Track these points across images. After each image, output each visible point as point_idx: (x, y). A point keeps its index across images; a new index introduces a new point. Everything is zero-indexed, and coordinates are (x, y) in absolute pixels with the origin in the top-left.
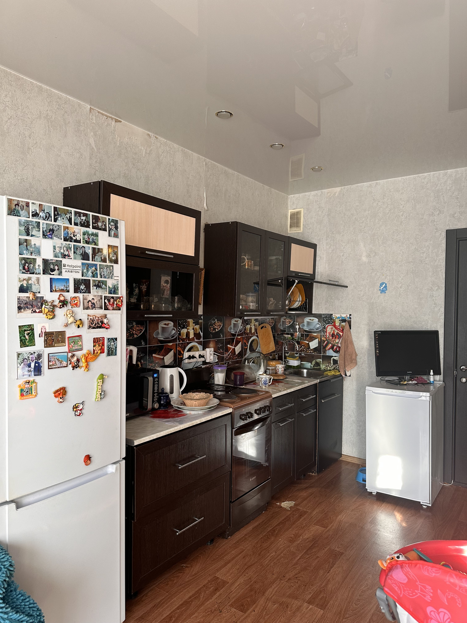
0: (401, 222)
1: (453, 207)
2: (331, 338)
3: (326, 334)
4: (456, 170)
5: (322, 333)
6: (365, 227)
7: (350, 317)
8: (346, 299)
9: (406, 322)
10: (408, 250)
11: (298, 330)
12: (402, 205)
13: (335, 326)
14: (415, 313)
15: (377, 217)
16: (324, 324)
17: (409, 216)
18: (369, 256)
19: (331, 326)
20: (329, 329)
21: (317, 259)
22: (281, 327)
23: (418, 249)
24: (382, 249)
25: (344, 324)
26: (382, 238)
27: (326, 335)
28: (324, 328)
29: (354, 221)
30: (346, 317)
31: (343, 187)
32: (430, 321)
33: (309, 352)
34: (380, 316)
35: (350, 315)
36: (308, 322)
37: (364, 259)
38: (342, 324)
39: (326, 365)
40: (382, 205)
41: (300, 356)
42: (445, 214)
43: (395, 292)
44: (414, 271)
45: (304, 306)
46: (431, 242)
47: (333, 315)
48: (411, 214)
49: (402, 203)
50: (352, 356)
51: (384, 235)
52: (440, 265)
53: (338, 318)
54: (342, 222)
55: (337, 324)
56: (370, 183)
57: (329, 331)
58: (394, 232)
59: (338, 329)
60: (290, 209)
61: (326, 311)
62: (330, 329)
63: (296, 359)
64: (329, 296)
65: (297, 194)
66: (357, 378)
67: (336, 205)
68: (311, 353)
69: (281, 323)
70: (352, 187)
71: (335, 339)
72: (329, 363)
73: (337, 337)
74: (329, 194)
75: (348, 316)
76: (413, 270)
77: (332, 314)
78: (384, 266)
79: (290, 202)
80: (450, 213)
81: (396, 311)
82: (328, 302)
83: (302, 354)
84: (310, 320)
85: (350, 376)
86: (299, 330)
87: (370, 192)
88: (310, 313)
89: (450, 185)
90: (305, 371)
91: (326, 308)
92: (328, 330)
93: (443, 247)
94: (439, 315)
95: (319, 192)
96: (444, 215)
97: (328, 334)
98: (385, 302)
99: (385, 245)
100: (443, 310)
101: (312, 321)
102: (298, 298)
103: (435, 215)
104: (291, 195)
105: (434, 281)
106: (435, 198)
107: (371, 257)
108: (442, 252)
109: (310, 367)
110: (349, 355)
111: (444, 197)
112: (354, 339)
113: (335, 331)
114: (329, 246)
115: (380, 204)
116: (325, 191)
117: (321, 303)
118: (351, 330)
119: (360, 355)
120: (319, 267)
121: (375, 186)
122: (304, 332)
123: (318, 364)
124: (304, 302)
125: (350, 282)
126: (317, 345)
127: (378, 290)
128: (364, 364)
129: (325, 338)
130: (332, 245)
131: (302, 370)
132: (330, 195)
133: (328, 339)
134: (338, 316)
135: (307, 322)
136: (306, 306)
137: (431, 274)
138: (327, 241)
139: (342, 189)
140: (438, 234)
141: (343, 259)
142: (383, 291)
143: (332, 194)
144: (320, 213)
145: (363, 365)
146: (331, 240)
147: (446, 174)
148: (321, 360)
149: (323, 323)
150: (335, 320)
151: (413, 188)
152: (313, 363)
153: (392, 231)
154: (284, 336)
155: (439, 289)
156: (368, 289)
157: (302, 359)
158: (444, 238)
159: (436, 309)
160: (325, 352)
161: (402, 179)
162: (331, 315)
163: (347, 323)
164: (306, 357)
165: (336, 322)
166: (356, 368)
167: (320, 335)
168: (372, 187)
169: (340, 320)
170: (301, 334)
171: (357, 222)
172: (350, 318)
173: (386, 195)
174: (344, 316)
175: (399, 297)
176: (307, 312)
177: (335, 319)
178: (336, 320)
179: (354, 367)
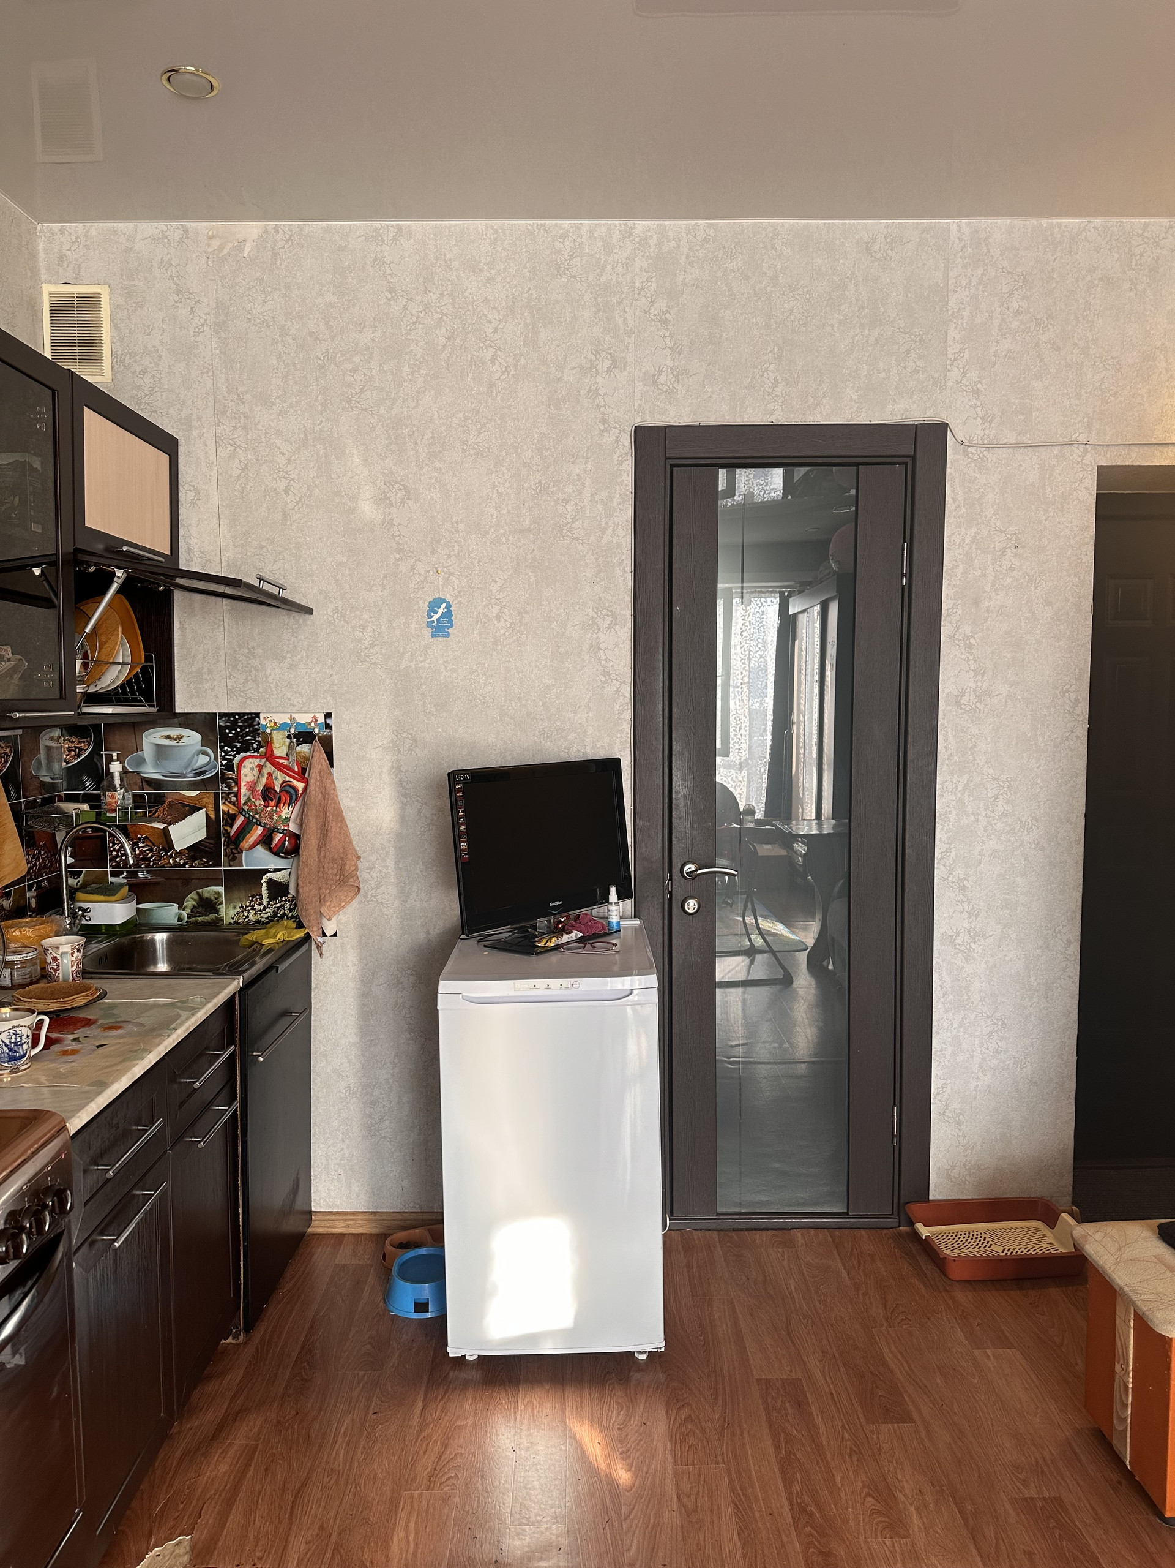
0: (491, 386)
1: (653, 349)
2: (260, 802)
3: (235, 790)
4: (661, 225)
5: (222, 786)
6: (362, 391)
7: (328, 721)
8: (307, 657)
9: (519, 734)
10: (515, 486)
11: (117, 782)
12: (490, 322)
13: (270, 757)
14: (544, 704)
15: (407, 357)
16: (226, 753)
17: (515, 366)
18: (383, 500)
19: (256, 757)
20: (249, 769)
21: (184, 496)
22: (43, 772)
23: (548, 488)
24: (430, 478)
25: (305, 748)
26: (426, 437)
27: (237, 795)
28: (230, 767)
29: (320, 362)
30: (313, 724)
31: (272, 224)
32: (590, 730)
33: (171, 861)
34: (433, 718)
35: (328, 716)
36: (158, 745)
37: (368, 509)
38: (298, 749)
39: (242, 907)
40: (422, 315)
41: (134, 881)
42: (629, 373)
43: (480, 634)
44: (536, 563)
45: (139, 686)
46: (589, 466)
47: (261, 716)
48: (523, 361)
49: (490, 317)
50: (345, 864)
51: (432, 426)
52: (619, 545)
53: (284, 726)
54: (275, 362)
55: (280, 751)
56: (376, 224)
57: (250, 778)
58: (466, 419)
59: (286, 767)
60: (50, 282)
61: (231, 702)
62: (252, 769)
63: (118, 896)
64: (240, 646)
65: (76, 220)
66: (361, 937)
67: (249, 289)
68: (176, 865)
69: (42, 756)
70: (307, 228)
71: (277, 805)
72: (253, 897)
73: (283, 799)
74: (215, 243)
75: (321, 719)
76: (534, 559)
77: (258, 715)
78: (438, 542)
79: (45, 250)
80: (644, 370)
81: (484, 699)
82: (239, 667)
83: (140, 875)
84: (168, 737)
85: (335, 935)
86: (121, 779)
87: (376, 259)
88: (167, 714)
89: (645, 274)
90: (161, 938)
91: (231, 692)
92: (246, 776)
93: (627, 486)
94: (617, 707)
95: (173, 229)
96: (625, 373)
97: (243, 790)
98: (450, 667)
99: (438, 464)
100: (628, 691)
101: (175, 743)
102: (118, 651)
103: (597, 373)
104: (47, 221)
105: (600, 599)
106: (599, 311)
107: (392, 505)
108: (623, 504)
109: (175, 921)
110: (333, 860)
111: (625, 312)
112: (346, 800)
113: (276, 778)
114: (230, 448)
115: (413, 308)
116: (202, 227)
117: (210, 672)
118: (334, 770)
119: (370, 858)
120: (194, 531)
121: (394, 239)
122: (145, 786)
123: (208, 905)
124: (138, 669)
125: (321, 592)
126: (202, 835)
127: (424, 625)
128: (383, 888)
129: (234, 804)
130: (239, 446)
131: (149, 936)
132: (221, 248)
133: (246, 808)
134: (282, 718)
135: (154, 748)
136: (149, 682)
137: (589, 575)
138: (220, 430)
139: (266, 231)
140: (608, 439)
141: (290, 506)
142: (440, 630)
143: (230, 245)
144: (183, 313)
145: (380, 891)
146: (235, 428)
147: (630, 232)
148: (221, 889)
149: (222, 748)
150: (271, 734)
151: (525, 268)
152: (190, 902)
153: (461, 415)
154: (60, 811)
155: (616, 624)
156: (390, 621)
157: (140, 891)
158: (626, 454)
159: (610, 690)
160: (234, 859)
161: (487, 226)
162: (254, 719)
163: (317, 744)
164: (157, 883)
165: (276, 745)
166: (355, 903)
167: (212, 798)
168: (383, 242)
169: (289, 737)
170: (134, 796)
171: (333, 366)
172: (328, 727)
173: (436, 279)
174: (304, 718)
175: (494, 649)
176: (154, 710)
177: (268, 731)
178: (274, 737)
179: (350, 902)
